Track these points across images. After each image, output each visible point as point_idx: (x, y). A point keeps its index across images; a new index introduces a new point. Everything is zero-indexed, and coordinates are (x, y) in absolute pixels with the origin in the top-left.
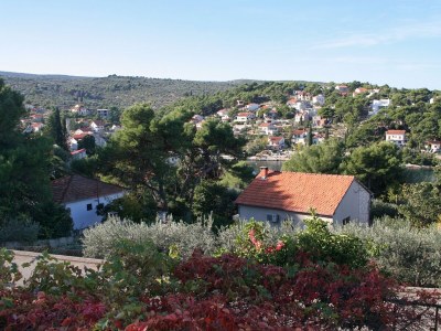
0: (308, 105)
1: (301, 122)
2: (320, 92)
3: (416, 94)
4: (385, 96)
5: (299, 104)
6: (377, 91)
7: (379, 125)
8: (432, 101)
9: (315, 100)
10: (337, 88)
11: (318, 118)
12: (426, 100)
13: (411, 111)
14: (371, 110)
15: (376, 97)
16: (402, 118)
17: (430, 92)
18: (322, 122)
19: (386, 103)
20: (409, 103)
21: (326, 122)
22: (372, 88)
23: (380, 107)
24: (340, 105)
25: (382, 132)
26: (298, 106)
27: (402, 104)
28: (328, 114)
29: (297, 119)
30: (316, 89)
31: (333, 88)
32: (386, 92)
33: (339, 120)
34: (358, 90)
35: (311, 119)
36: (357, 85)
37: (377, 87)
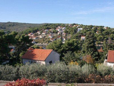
0: (61, 30)
1: (59, 34)
2: (65, 26)
3: (89, 26)
4: (81, 27)
5: (59, 29)
6: (79, 26)
7: (79, 35)
8: (93, 28)
9: (63, 28)
10: (69, 25)
11: (64, 33)
12: (92, 28)
13: (87, 31)
14: (78, 31)
15: (79, 27)
16: (85, 33)
17: (93, 26)
18: (65, 34)
19: (81, 29)
20: (87, 29)
21: (66, 34)
22: (78, 25)
23: (80, 30)
24: (70, 30)
25: (80, 36)
26: (58, 30)
27: (85, 29)
28: (66, 32)
29: (58, 33)
30: (63, 25)
31: (68, 25)
32: (82, 26)
33: (69, 34)
34: (74, 26)
35: (62, 33)
36: (75, 24)
37: (79, 25)
